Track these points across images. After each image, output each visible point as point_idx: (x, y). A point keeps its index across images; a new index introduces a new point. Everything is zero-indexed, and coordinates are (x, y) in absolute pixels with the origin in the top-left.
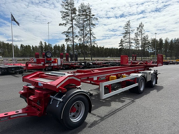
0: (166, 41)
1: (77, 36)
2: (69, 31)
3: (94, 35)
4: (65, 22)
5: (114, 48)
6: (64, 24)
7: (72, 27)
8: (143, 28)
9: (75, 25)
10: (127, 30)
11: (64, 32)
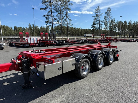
0: (130, 23)
1: (55, 19)
2: (49, 14)
3: (70, 18)
4: (45, 7)
5: (88, 29)
6: (44, 8)
7: (51, 11)
8: (110, 12)
9: (54, 9)
10: (97, 13)
11: (45, 15)
